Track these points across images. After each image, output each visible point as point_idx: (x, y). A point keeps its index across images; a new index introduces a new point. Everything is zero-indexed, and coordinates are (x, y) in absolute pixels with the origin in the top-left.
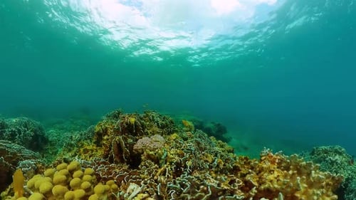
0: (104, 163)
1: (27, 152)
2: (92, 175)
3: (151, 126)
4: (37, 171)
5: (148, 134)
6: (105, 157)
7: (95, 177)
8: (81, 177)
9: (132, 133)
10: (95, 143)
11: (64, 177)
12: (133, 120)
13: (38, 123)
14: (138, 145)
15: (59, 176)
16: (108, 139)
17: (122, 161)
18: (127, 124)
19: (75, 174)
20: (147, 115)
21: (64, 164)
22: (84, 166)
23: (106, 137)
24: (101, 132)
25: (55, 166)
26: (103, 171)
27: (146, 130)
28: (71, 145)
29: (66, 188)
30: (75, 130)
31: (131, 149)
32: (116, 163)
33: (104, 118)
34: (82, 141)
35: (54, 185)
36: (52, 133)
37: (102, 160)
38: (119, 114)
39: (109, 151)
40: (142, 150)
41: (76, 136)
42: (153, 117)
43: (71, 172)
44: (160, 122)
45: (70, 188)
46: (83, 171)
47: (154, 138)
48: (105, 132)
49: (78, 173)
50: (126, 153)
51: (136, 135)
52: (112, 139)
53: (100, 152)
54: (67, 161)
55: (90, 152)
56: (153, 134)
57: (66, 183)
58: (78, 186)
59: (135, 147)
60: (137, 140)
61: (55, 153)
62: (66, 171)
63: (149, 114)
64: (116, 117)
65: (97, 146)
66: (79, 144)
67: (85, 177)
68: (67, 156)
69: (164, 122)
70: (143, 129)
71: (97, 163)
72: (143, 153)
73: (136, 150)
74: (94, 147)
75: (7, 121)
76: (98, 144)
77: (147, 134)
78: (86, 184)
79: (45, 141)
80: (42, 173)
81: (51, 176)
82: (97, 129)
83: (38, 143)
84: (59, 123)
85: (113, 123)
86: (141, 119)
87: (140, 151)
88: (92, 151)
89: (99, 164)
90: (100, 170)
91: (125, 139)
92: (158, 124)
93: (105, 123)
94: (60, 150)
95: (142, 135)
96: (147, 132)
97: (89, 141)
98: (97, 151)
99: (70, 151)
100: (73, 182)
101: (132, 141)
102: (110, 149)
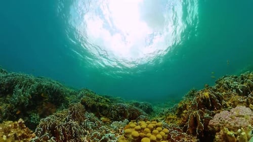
0: (179, 130)
1: (144, 113)
2: (166, 133)
3: (229, 96)
4: (145, 120)
5: (227, 107)
6: (181, 126)
7: (167, 135)
8: (160, 131)
9: (208, 107)
10: (177, 115)
11: (152, 127)
12: (206, 94)
13: (150, 104)
14: (215, 121)
15: (151, 126)
16: (186, 113)
17: (194, 134)
18: (202, 99)
19: (158, 128)
20: (221, 85)
21: (156, 122)
22: (165, 127)
23: (185, 111)
24: (182, 107)
25: (152, 121)
26: (174, 135)
27: (224, 102)
28: (163, 114)
29: (150, 131)
30: (166, 107)
31: (206, 124)
32: (188, 133)
33: (184, 97)
34: (169, 113)
35: (147, 127)
36: (155, 108)
37: (178, 127)
38: (194, 92)
39: (186, 122)
40: (219, 126)
41: (166, 110)
42: (227, 83)
43: (157, 127)
44: (239, 86)
45: (151, 132)
46: (163, 129)
47: (235, 111)
48: (185, 107)
49: (160, 129)
50: (200, 127)
51: (212, 109)
52: (190, 112)
53: (179, 122)
54: (158, 121)
55: (172, 120)
56: (234, 106)
57: (152, 130)
58: (156, 134)
59: (211, 123)
60: (214, 115)
61: (154, 116)
62: (154, 125)
63: (222, 82)
64: (192, 95)
65: (178, 117)
66: (167, 114)
67: (162, 132)
68: (159, 119)
69: (245, 85)
70: (220, 102)
71: (174, 128)
72: (219, 131)
73: (212, 126)
74: (176, 118)
75: (140, 103)
76: (179, 115)
77: (225, 107)
78: (159, 136)
79: (152, 111)
80: (146, 121)
81: (148, 124)
82: (179, 105)
83: (149, 111)
84: (159, 104)
85: (190, 100)
86: (215, 90)
87: (216, 128)
88: (174, 119)
89: (174, 129)
90: (173, 133)
91: (201, 114)
92: (238, 91)
93: (185, 101)
94: (157, 115)
95: (219, 108)
96: (225, 105)
97: (173, 113)
98: (177, 120)
99: (161, 117)
100: (155, 131)
101: (208, 115)
102: (187, 121)
